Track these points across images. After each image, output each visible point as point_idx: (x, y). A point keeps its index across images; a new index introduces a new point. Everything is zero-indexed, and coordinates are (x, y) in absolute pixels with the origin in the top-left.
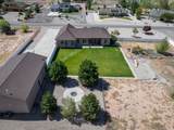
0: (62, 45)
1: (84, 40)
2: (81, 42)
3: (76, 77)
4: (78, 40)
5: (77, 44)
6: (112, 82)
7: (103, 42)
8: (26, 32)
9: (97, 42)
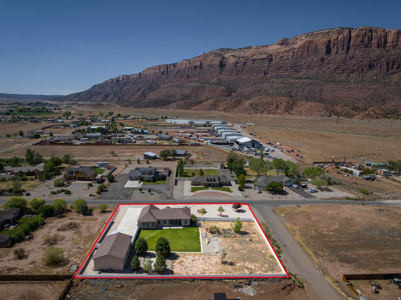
0: (143, 226)
1: (165, 222)
2: (162, 223)
3: (154, 252)
4: (159, 221)
5: (158, 225)
6: (181, 255)
7: (183, 223)
8: (104, 212)
9: (177, 223)
